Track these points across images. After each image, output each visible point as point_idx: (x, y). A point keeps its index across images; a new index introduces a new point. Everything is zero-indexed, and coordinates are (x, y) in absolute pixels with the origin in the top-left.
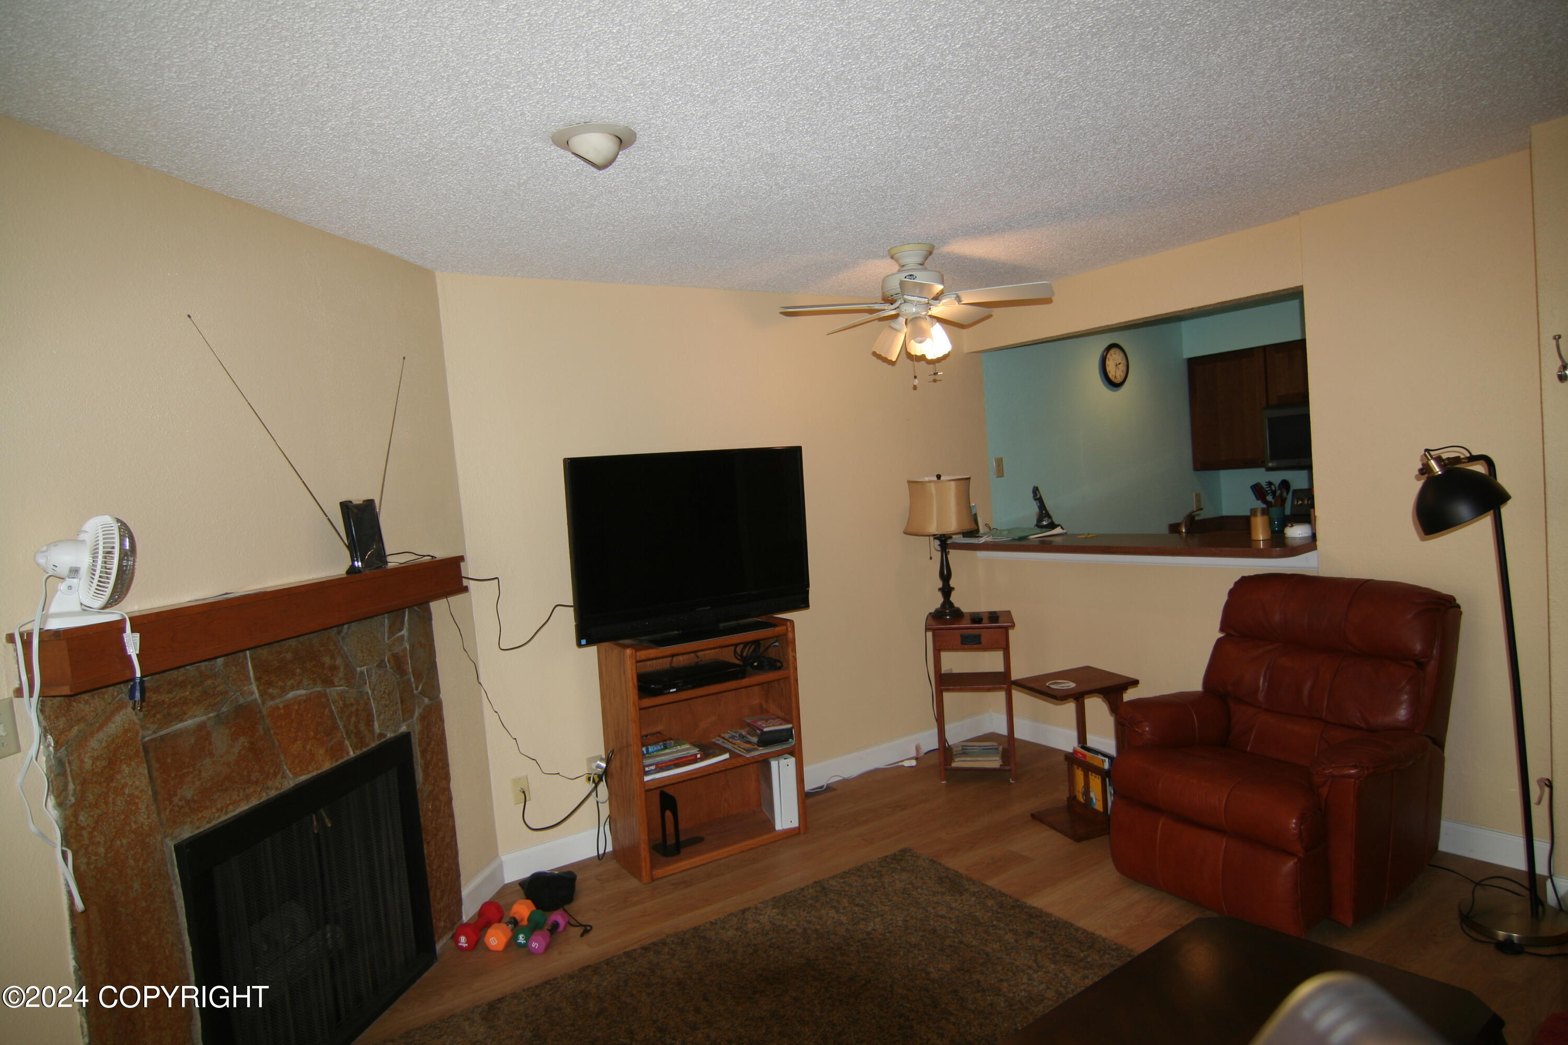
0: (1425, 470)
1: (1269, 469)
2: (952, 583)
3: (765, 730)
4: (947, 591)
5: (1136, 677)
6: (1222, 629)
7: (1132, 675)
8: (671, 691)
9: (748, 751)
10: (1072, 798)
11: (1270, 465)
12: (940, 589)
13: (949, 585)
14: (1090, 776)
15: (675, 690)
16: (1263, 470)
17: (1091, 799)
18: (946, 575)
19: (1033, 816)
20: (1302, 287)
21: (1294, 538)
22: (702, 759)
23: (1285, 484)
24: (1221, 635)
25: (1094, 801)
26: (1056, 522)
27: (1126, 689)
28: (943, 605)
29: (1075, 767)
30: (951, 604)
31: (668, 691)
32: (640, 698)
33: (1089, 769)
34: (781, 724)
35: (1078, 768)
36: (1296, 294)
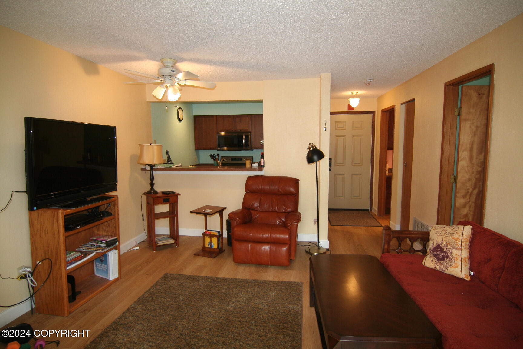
0: (309, 148)
1: (218, 150)
2: (154, 182)
3: (108, 240)
4: (152, 185)
5: (226, 207)
6: (245, 191)
7: (225, 206)
8: (78, 227)
9: (103, 250)
10: (204, 247)
11: (218, 149)
12: (150, 184)
13: (153, 183)
14: (212, 238)
15: (79, 227)
16: (216, 150)
17: (212, 245)
18: (152, 178)
19: (195, 255)
20: (263, 100)
21: (254, 167)
22: (84, 257)
23: (218, 155)
24: (246, 193)
25: (213, 246)
26: (173, 163)
27: (223, 210)
28: (151, 190)
29: (206, 236)
30: (154, 190)
31: (76, 228)
32: (65, 232)
33: (211, 236)
34: (112, 238)
35: (207, 237)
36: (261, 101)
